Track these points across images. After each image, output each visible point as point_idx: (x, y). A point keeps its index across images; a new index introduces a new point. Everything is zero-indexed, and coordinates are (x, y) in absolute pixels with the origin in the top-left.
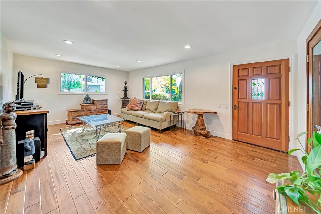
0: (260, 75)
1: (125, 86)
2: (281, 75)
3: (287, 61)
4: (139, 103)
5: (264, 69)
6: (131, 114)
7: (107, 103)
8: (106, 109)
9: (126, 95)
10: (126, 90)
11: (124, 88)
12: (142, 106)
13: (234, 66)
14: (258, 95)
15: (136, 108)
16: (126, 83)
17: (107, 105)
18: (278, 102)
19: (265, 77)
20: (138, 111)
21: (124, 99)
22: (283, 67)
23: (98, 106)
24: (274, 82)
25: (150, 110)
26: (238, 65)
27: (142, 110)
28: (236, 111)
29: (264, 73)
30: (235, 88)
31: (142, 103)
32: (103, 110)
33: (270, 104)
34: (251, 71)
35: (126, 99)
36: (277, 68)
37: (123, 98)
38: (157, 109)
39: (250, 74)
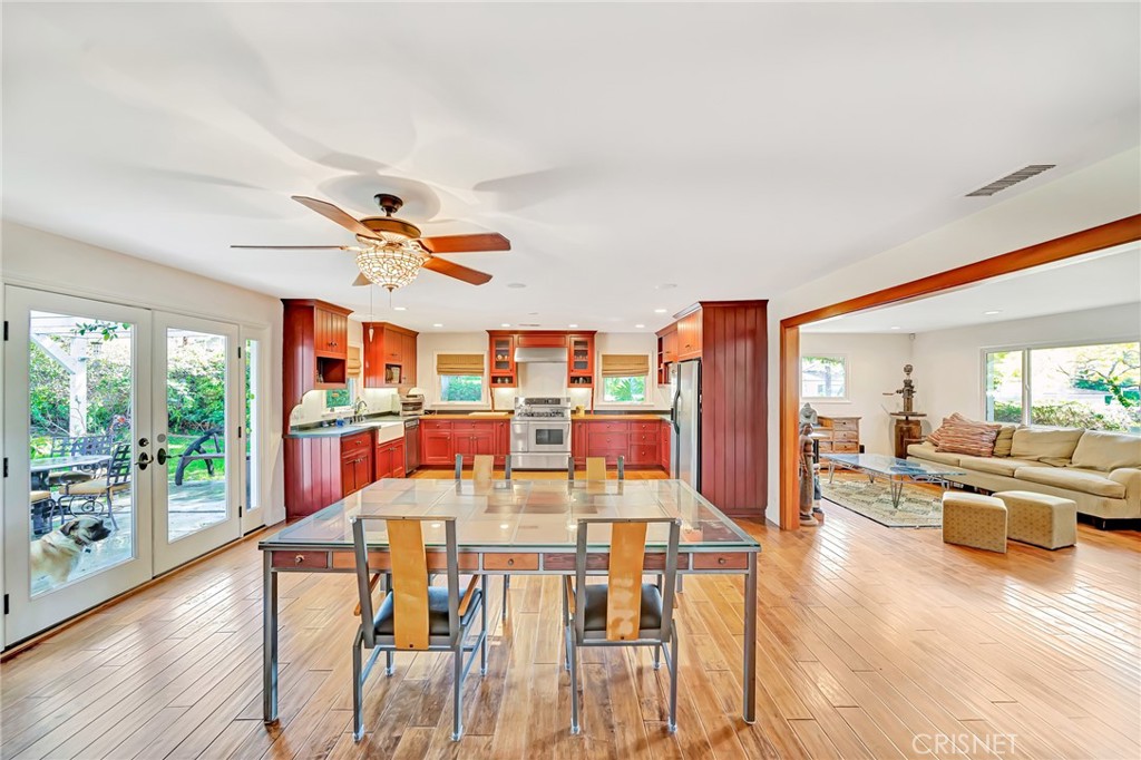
1: (905, 377)
4: (982, 433)
6: (958, 464)
7: (857, 427)
8: (857, 443)
9: (908, 405)
10: (909, 389)
11: (902, 386)
12: (994, 442)
15: (973, 447)
16: (908, 370)
17: (857, 431)
20: (980, 456)
21: (904, 418)
23: (836, 433)
25: (1036, 457)
27: (993, 454)
31: (994, 434)
32: (849, 445)
35: (910, 418)
37: (900, 414)
38: (1071, 458)
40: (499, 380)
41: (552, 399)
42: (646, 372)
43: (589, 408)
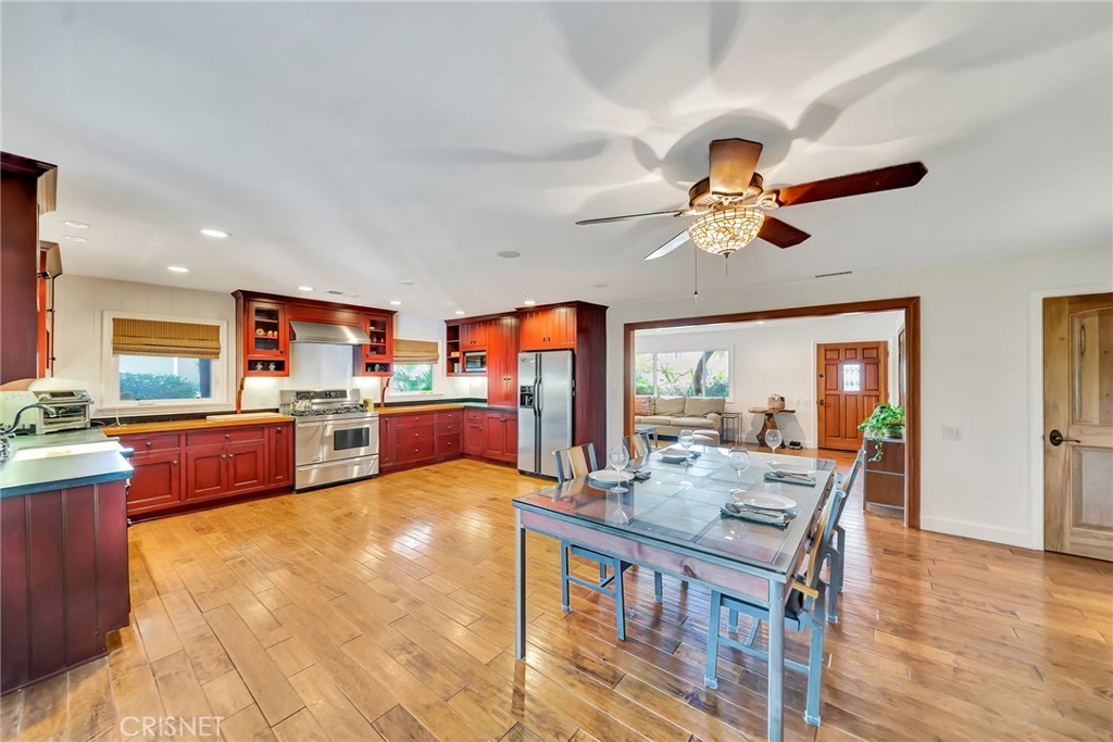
0: (853, 359)
2: (879, 361)
3: (886, 343)
5: (860, 351)
13: (819, 345)
14: (852, 384)
18: (876, 393)
19: (860, 362)
22: (881, 349)
24: (871, 368)
26: (825, 345)
28: (823, 407)
29: (859, 356)
30: (822, 376)
33: (868, 396)
34: (842, 352)
36: (875, 351)
39: (843, 357)
40: (259, 366)
41: (336, 392)
42: (435, 360)
43: (379, 401)
